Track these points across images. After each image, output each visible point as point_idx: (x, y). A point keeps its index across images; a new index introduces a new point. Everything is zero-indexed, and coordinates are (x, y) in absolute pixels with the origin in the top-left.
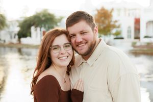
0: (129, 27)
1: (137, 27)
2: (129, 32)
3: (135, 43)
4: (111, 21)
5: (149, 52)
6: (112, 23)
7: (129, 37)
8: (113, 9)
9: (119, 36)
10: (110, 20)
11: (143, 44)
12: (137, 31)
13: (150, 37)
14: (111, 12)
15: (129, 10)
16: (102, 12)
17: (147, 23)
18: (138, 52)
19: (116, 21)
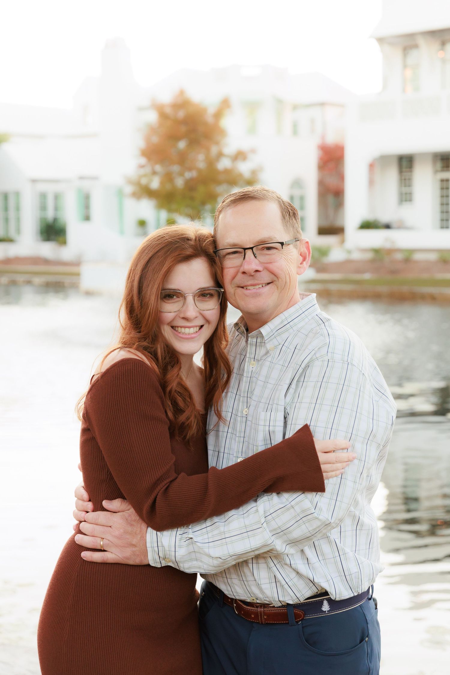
0: (297, 183)
1: (332, 181)
3: (323, 252)
4: (220, 155)
5: (384, 289)
6: (224, 164)
8: (225, 104)
10: (214, 150)
11: (356, 256)
12: (331, 199)
13: (388, 227)
14: (218, 115)
15: (295, 107)
16: (181, 114)
17: (371, 166)
19: (240, 156)
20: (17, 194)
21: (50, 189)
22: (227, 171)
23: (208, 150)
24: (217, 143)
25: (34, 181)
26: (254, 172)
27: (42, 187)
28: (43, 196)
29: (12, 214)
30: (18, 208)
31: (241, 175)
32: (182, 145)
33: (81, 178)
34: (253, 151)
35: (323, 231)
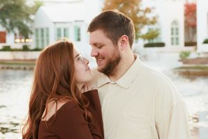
0: (175, 22)
1: (191, 21)
2: (174, 31)
3: (187, 54)
4: (138, 10)
6: (140, 14)
7: (175, 41)
9: (155, 41)
10: (135, 8)
11: (202, 56)
12: (191, 29)
18: (191, 70)
19: (148, 10)
20: (48, 29)
21: (62, 26)
22: (141, 18)
23: (133, 8)
24: (137, 5)
25: (55, 23)
26: (154, 18)
27: (58, 26)
28: (59, 30)
29: (45, 38)
30: (48, 36)
31: (148, 19)
32: (121, 6)
33: (76, 21)
34: (154, 8)
35: (187, 44)
